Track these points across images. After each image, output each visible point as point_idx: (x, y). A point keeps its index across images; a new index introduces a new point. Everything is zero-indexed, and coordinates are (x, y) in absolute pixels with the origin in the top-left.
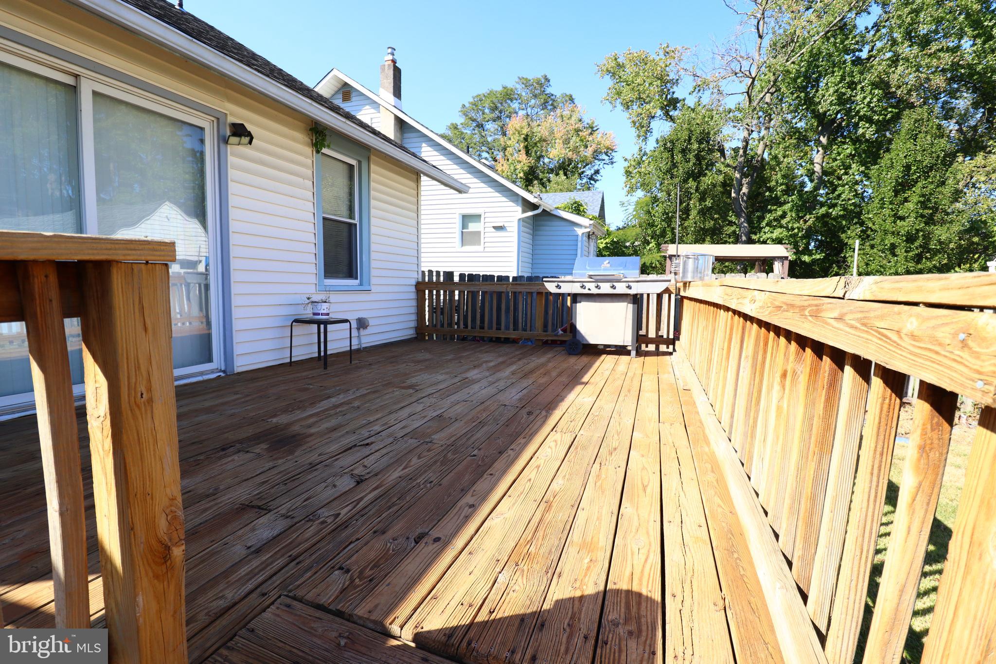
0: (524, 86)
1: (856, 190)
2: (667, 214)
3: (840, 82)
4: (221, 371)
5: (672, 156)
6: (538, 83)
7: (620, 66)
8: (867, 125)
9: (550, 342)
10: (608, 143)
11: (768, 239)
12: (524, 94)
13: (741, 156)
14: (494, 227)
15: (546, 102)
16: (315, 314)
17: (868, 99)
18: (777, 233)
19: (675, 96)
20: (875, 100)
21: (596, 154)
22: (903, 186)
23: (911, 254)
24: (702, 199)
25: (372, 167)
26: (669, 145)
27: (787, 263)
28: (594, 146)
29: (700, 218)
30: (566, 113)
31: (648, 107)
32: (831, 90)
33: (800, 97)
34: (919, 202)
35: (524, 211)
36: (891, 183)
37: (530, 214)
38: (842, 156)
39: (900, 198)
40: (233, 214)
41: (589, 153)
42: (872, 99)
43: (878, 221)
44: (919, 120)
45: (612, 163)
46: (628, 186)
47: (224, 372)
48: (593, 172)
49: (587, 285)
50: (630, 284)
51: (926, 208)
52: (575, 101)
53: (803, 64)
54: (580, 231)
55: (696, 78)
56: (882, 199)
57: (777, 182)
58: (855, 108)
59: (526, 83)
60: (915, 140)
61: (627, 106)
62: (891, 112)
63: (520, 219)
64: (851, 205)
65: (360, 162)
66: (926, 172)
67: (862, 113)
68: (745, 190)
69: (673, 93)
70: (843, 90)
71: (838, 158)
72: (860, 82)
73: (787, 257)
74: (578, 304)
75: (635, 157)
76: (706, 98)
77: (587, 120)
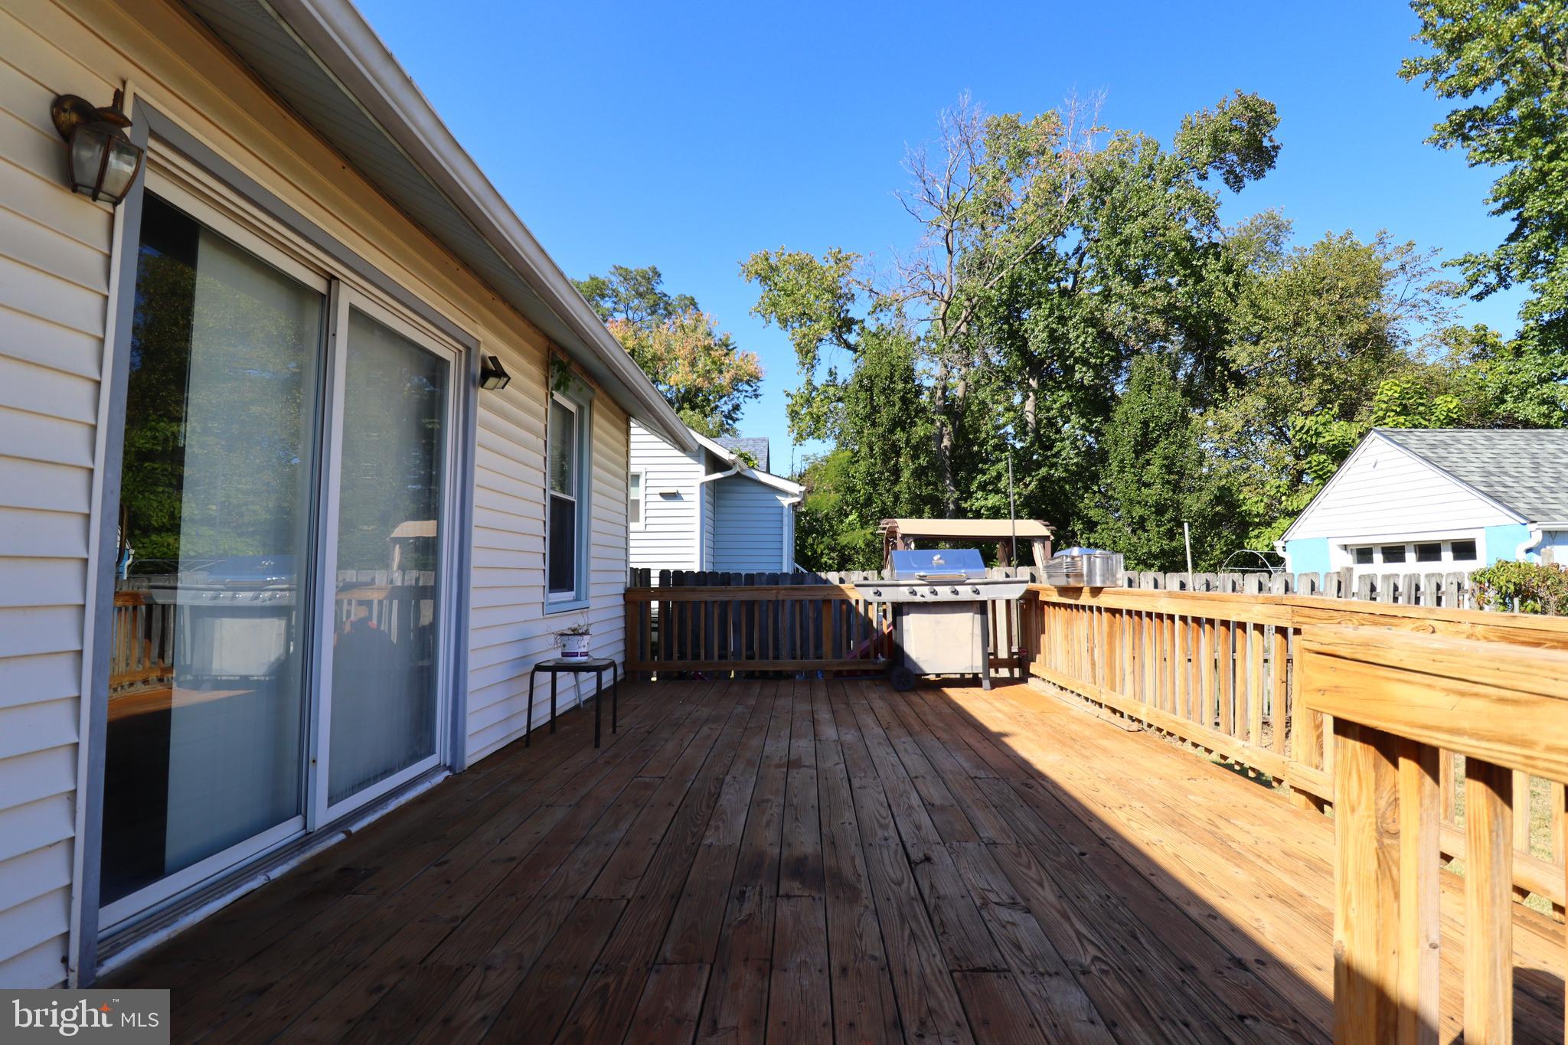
0: (622, 279)
1: (1078, 448)
2: (872, 475)
3: (1049, 316)
4: (446, 767)
5: (872, 398)
6: (644, 277)
7: (774, 269)
8: (1084, 369)
9: (845, 674)
10: (751, 369)
11: (982, 507)
12: (622, 290)
13: (940, 399)
14: (662, 495)
15: (656, 305)
16: (564, 655)
17: (1082, 339)
18: (993, 500)
19: (850, 315)
20: (1089, 339)
21: (736, 380)
22: (1144, 445)
23: (1162, 529)
24: (915, 457)
25: (596, 417)
26: (866, 382)
27: (1048, 544)
28: (732, 372)
29: (915, 481)
30: (688, 322)
31: (816, 326)
32: (1041, 325)
33: (1003, 330)
34: (1164, 465)
35: (708, 473)
36: (1130, 442)
37: (718, 476)
38: (1058, 404)
39: (1141, 460)
40: (478, 496)
41: (725, 380)
42: (1086, 338)
43: (1121, 486)
44: (1150, 370)
45: (757, 396)
46: (796, 431)
47: (450, 768)
48: (730, 407)
49: (919, 590)
50: (978, 587)
51: (1170, 473)
52: (699, 306)
53: (1003, 290)
54: (786, 502)
55: (873, 294)
56: (1122, 461)
57: (987, 433)
58: (1069, 348)
59: (626, 275)
60: (1149, 392)
61: (784, 322)
62: (1108, 355)
63: (702, 484)
64: (1072, 465)
65: (580, 408)
66: (1167, 429)
67: (1077, 355)
68: (946, 442)
69: (848, 311)
70: (1054, 326)
71: (1054, 406)
72: (1071, 318)
73: (1049, 537)
74: (905, 618)
75: (801, 391)
76: (887, 319)
77: (719, 334)
